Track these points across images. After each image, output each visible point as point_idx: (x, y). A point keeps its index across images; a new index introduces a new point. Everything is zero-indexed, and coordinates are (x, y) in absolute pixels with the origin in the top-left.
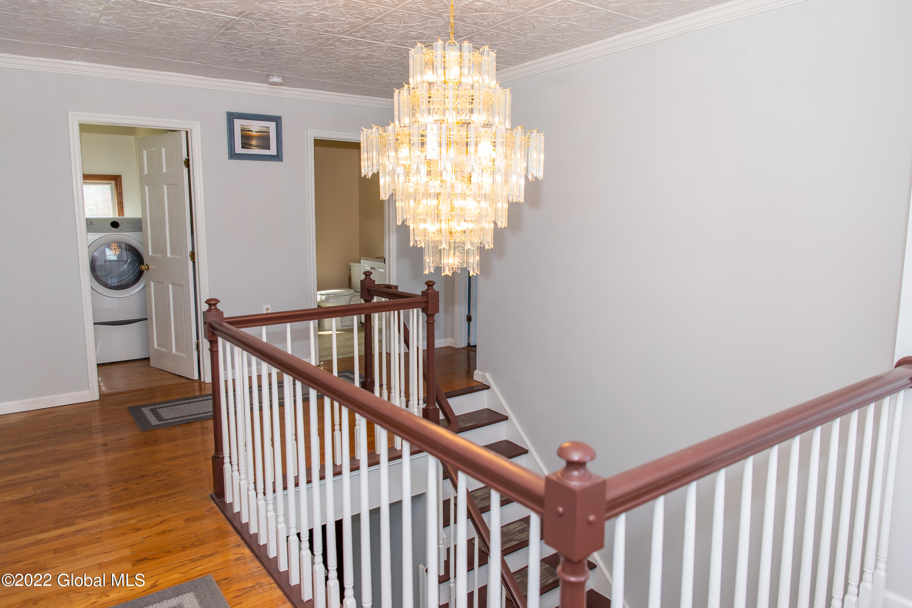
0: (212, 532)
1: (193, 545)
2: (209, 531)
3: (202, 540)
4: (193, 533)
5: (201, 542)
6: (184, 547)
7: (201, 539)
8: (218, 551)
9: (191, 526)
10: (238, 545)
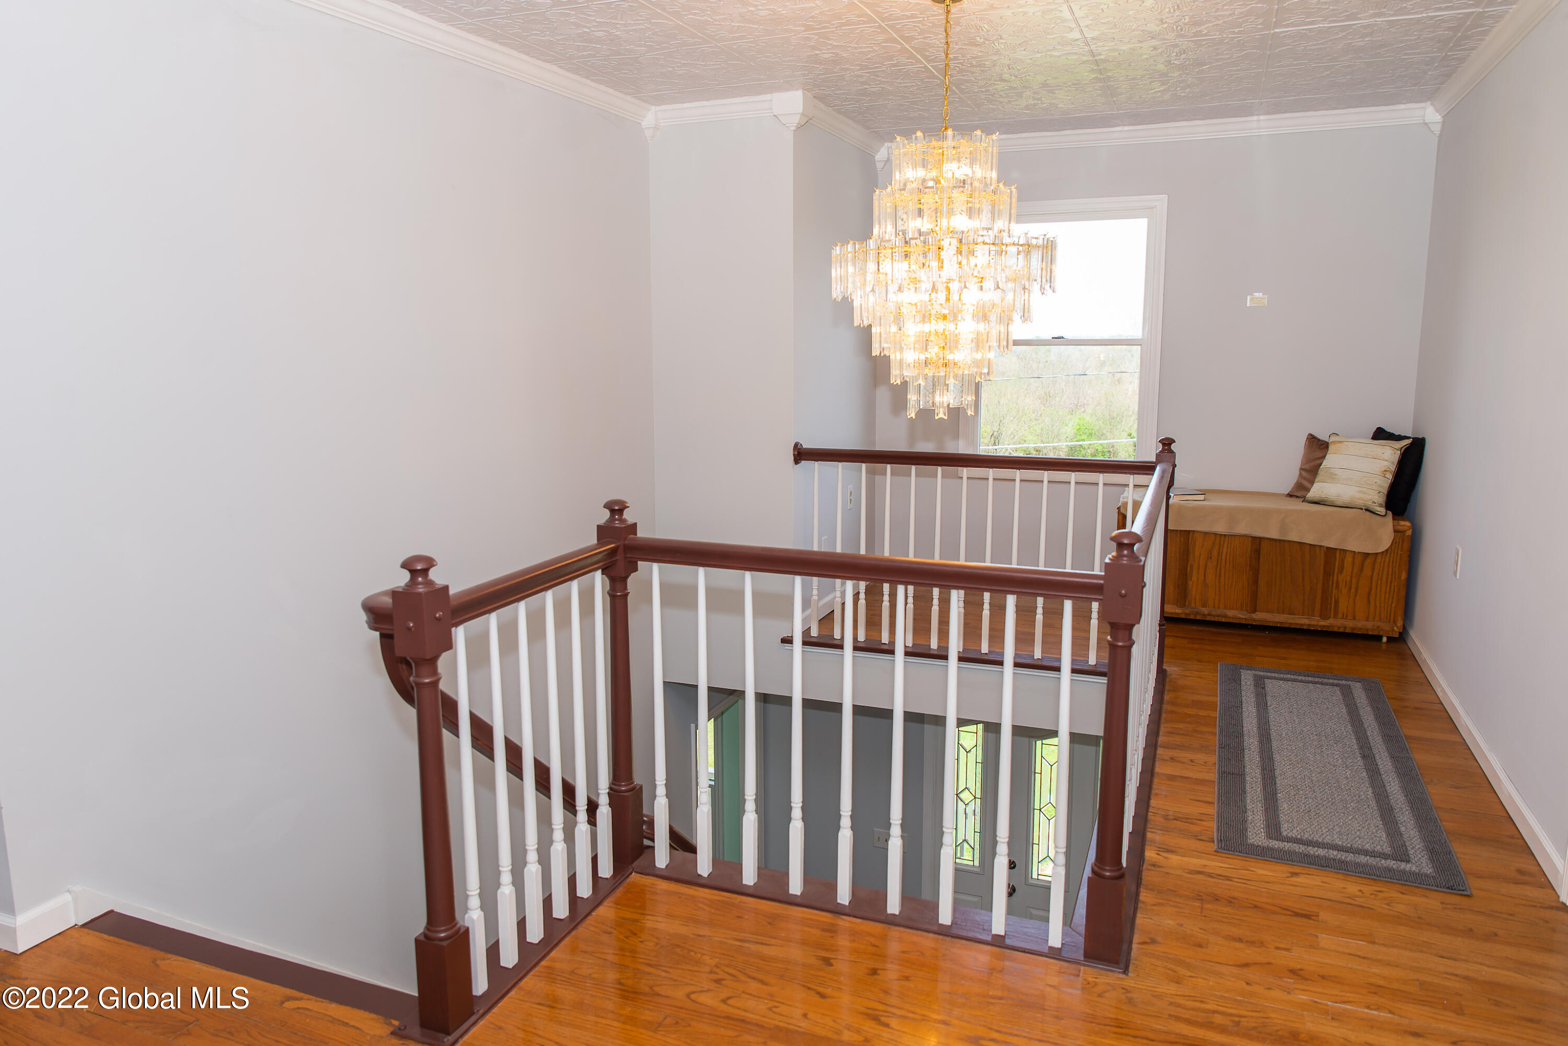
0: (1175, 902)
1: (1216, 899)
2: (1179, 907)
3: (1198, 899)
4: (1205, 916)
5: (1201, 896)
6: (1230, 902)
7: (1197, 901)
8: (1187, 873)
9: (1201, 929)
10: (1154, 865)
